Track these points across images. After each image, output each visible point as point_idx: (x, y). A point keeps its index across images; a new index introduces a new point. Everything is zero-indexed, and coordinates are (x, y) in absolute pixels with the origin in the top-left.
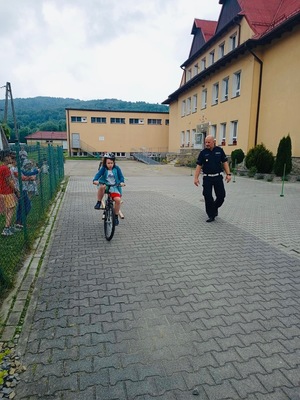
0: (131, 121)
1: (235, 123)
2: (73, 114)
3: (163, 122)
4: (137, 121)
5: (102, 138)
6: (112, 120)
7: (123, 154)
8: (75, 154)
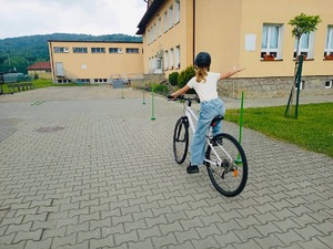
0: (111, 50)
1: (178, 47)
2: (54, 44)
3: (140, 51)
4: (116, 50)
5: (84, 67)
6: (93, 50)
7: (105, 80)
8: (60, 81)
